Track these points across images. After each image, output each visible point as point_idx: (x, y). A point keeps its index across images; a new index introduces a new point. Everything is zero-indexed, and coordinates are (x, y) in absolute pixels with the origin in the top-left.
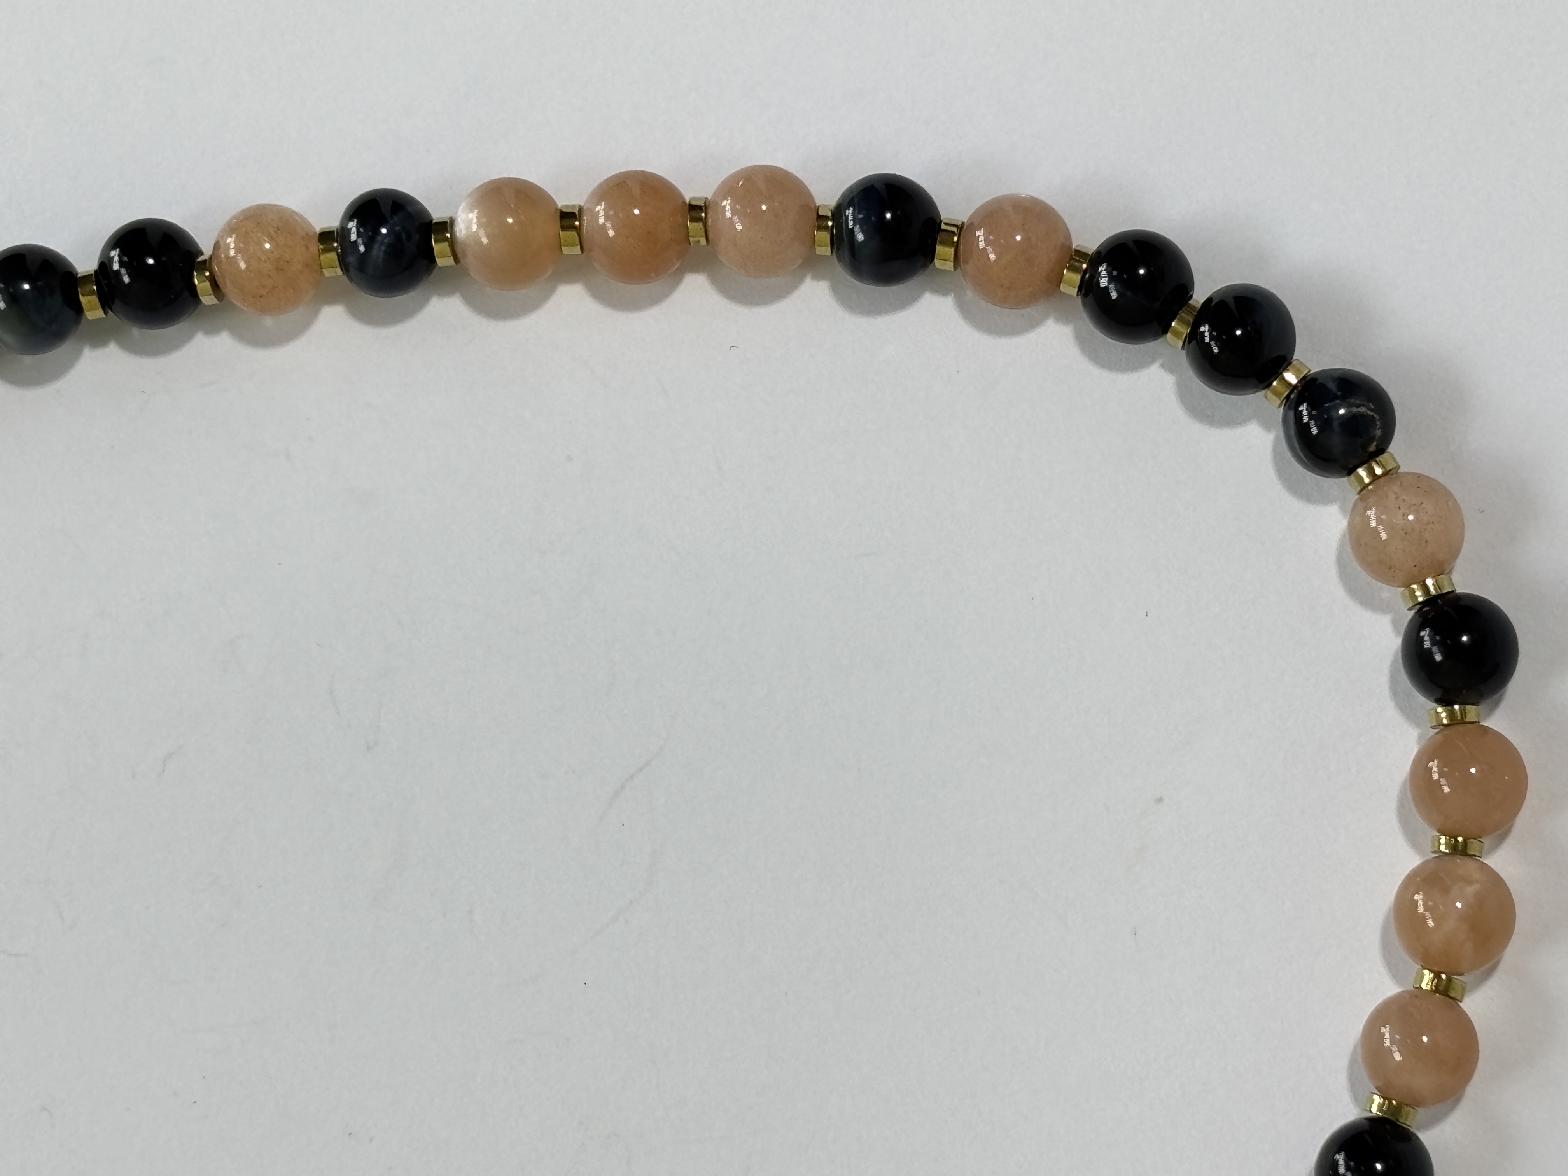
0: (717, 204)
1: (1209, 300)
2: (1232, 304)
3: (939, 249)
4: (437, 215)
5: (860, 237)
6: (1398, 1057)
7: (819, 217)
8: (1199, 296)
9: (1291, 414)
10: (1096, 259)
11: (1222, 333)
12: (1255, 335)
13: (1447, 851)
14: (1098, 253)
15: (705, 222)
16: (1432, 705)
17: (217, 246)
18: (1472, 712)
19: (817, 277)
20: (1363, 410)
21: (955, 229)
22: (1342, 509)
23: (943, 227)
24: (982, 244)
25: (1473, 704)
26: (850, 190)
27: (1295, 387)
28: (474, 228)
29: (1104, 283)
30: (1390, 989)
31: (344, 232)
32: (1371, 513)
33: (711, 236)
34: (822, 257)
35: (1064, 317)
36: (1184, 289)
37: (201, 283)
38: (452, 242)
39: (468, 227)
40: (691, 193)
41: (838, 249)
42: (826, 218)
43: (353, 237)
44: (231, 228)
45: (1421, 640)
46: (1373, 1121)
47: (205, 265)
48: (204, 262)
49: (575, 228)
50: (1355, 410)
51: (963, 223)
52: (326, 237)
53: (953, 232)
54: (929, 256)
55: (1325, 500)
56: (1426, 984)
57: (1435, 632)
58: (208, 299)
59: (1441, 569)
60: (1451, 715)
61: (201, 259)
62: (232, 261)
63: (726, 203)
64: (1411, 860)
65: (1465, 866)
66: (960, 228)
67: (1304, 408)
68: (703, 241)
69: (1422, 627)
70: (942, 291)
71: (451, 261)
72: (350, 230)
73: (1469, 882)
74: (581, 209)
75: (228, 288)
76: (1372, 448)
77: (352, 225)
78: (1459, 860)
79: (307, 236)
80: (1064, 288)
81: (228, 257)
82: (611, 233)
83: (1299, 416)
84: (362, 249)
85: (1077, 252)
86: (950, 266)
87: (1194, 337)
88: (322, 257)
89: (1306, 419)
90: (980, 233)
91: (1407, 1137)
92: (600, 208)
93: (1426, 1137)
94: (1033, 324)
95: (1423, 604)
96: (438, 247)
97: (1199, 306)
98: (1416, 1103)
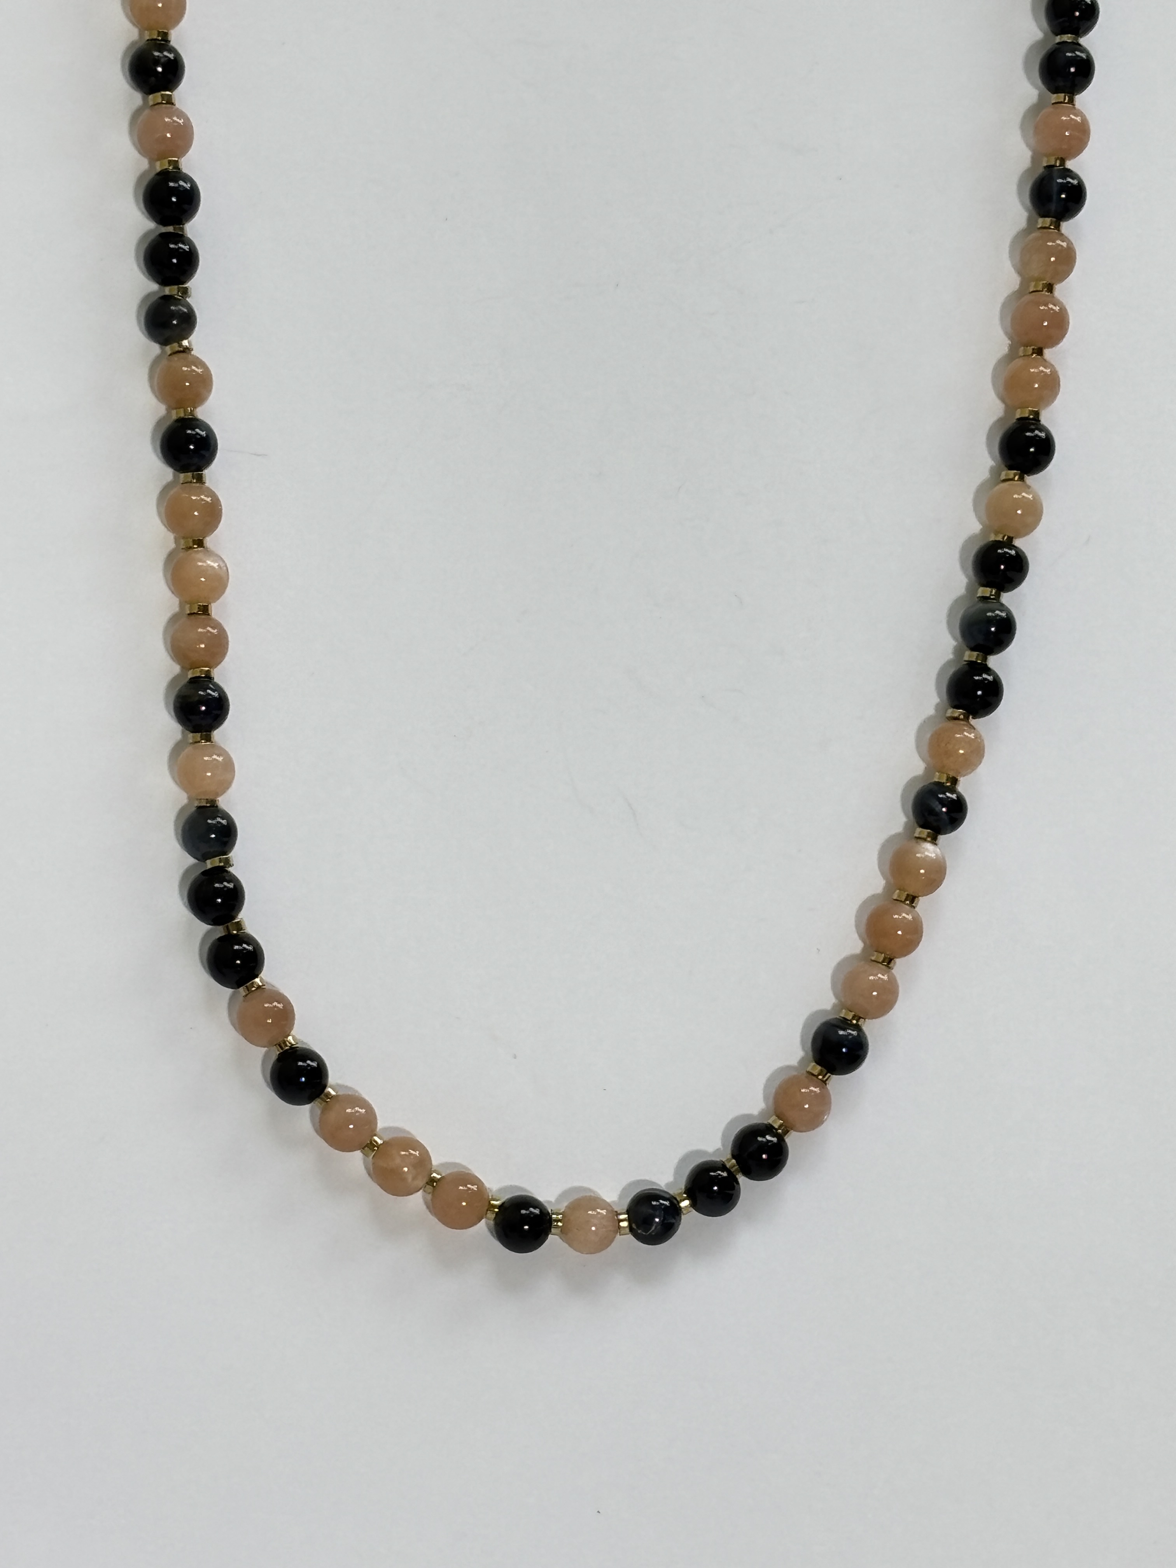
0: (887, 972)
1: (738, 1183)
2: (731, 1192)
3: (819, 1068)
4: (942, 838)
5: (841, 1033)
6: (349, 1111)
7: (860, 1018)
8: (742, 1179)
9: (668, 1196)
10: (781, 1139)
11: (718, 1180)
12: (711, 1195)
13: (432, 1176)
14: (784, 1141)
15: (881, 963)
16: (503, 1200)
17: (972, 728)
18: (492, 1216)
19: (834, 1006)
20: (653, 1228)
21: (825, 1079)
22: (613, 1202)
23: (829, 1074)
24: (812, 1088)
25: (495, 1218)
26: (866, 1038)
27: (679, 1203)
28: (926, 853)
29: (768, 1138)
30: (380, 1125)
31: (953, 790)
32: (604, 1212)
33: (875, 963)
34: (841, 1011)
35: (762, 1113)
36: (748, 1173)
37: (958, 712)
38: (925, 840)
39: (927, 850)
40: (900, 964)
41: (841, 1020)
42: (857, 1021)
43: (948, 794)
44: (978, 737)
45: (535, 1208)
46: (325, 1087)
47: (966, 718)
48: (968, 718)
49: (906, 900)
50: (655, 1225)
51: (826, 1084)
52: (954, 781)
53: (824, 1077)
54: (818, 1062)
55: (621, 1197)
56: (376, 1138)
57: (536, 1215)
58: (950, 712)
59: (564, 1233)
60: (494, 1206)
61: (971, 717)
62: (962, 732)
63: (885, 978)
64: (435, 1161)
65: (421, 1182)
66: (825, 1082)
67: (667, 1203)
68: (873, 958)
69: (541, 1211)
70: (802, 1061)
71: (917, 835)
72: (952, 794)
73: (414, 1178)
74: (914, 907)
75: (951, 724)
76: (634, 1226)
77: (954, 796)
78: (425, 1180)
79: (959, 773)
80: (774, 1117)
81: (964, 730)
82: (896, 916)
83: (665, 1199)
84: (941, 796)
85: (788, 1132)
86: (809, 1069)
87: (723, 1167)
88: (945, 775)
89: (661, 1201)
90: (817, 1090)
91: (310, 1100)
92: (910, 917)
93: (307, 1107)
94: (766, 1098)
95: (551, 1218)
96: (926, 831)
97: (737, 1176)
98: (324, 1111)
